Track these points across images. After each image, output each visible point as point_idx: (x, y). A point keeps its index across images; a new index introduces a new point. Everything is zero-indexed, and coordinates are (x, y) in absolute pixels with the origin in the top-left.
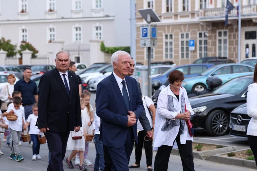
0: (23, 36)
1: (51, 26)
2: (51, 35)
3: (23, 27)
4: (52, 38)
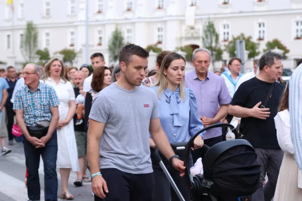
0: (260, 32)
1: (298, 18)
2: (297, 30)
3: (261, 20)
4: (299, 34)
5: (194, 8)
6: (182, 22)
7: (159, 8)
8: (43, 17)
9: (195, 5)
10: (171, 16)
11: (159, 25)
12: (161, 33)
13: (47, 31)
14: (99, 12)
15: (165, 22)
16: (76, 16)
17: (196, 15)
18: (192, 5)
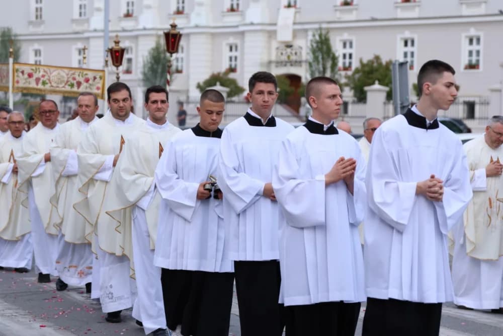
0: (406, 54)
1: (473, 32)
2: (471, 53)
3: (407, 34)
4: (474, 59)
5: (292, 10)
6: (272, 34)
7: (232, 10)
8: (30, 23)
9: (295, 6)
10: (252, 24)
11: (232, 40)
12: (234, 54)
13: (36, 46)
14: (128, 15)
15: (242, 33)
16: (88, 21)
17: (295, 23)
18: (289, 6)
